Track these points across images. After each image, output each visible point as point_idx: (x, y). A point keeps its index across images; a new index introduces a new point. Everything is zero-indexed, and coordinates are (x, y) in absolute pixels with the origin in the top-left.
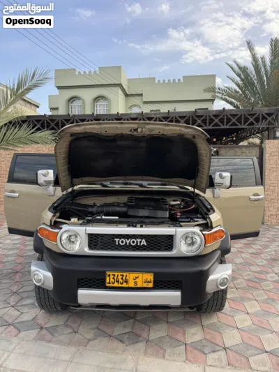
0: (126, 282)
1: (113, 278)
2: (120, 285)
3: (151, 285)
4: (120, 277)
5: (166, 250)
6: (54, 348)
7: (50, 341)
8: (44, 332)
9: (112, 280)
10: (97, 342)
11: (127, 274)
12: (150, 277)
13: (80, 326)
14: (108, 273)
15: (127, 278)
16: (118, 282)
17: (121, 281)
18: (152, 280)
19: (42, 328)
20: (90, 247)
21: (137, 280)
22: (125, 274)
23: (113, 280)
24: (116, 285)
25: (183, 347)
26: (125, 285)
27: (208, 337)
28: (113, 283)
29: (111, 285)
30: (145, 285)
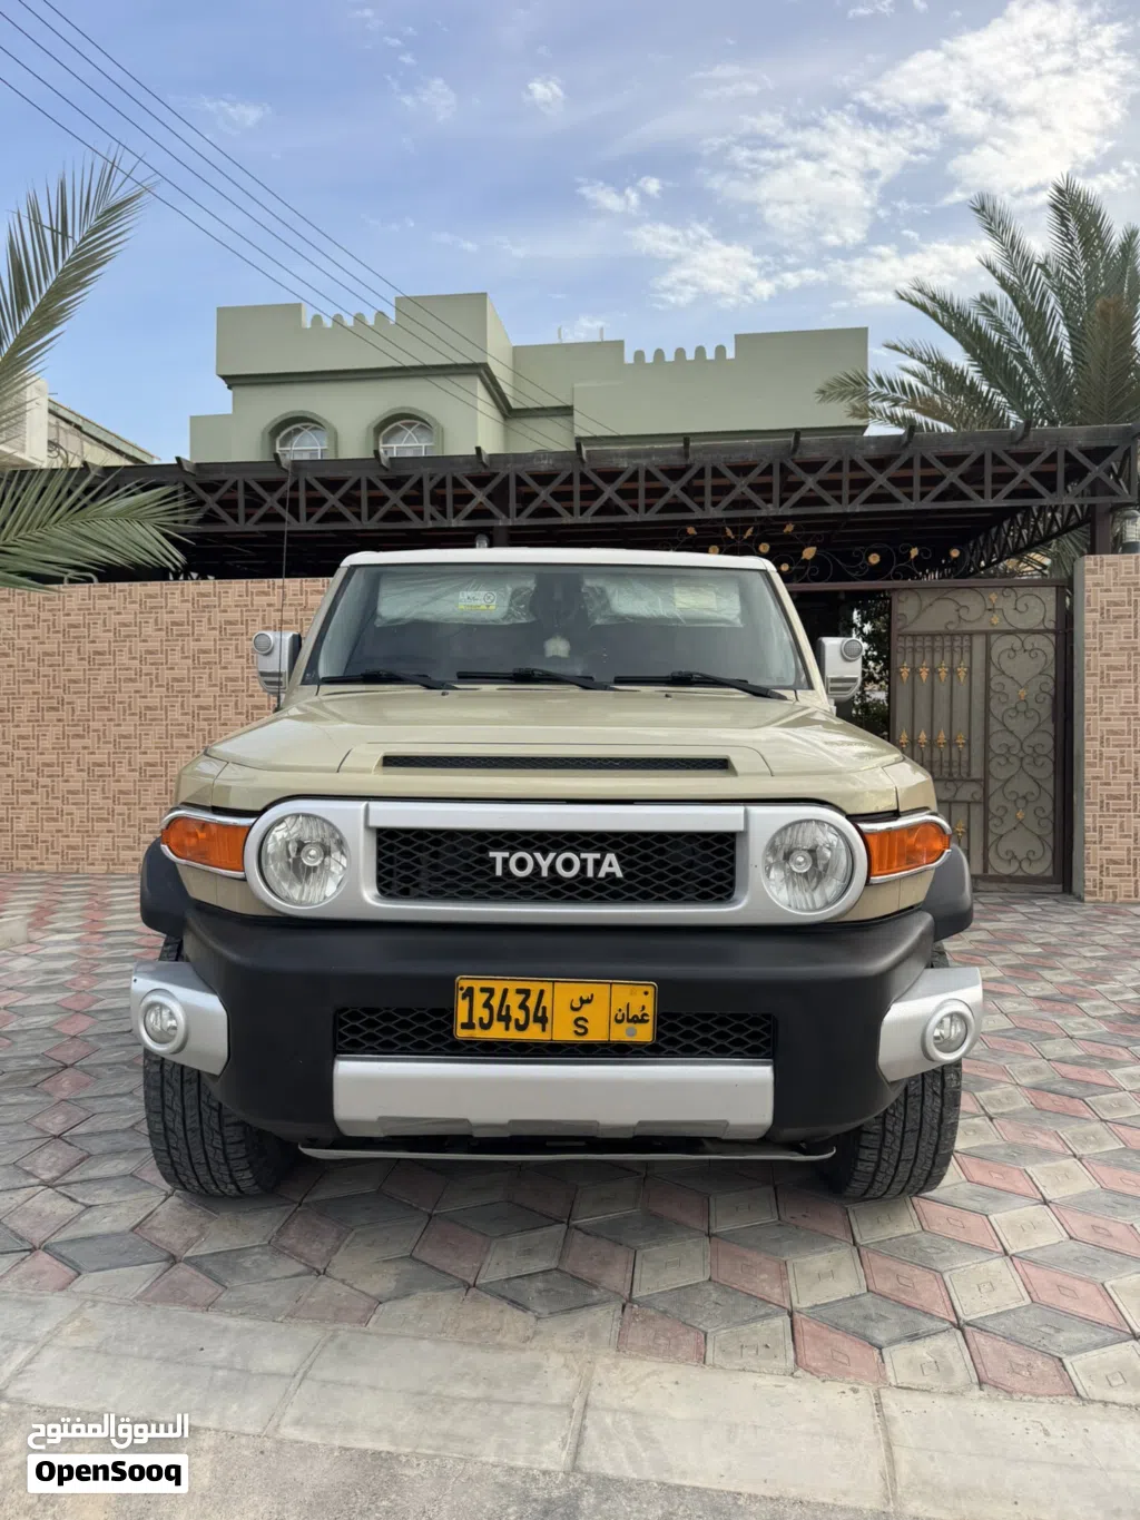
0: (542, 1020)
1: (487, 1005)
2: (513, 1034)
3: (645, 1033)
4: (514, 1000)
5: (704, 898)
6: (226, 1329)
7: (209, 1306)
8: (183, 1273)
9: (481, 1013)
10: (410, 1306)
11: (547, 987)
12: (641, 998)
13: (335, 1250)
14: (464, 983)
15: (546, 1002)
16: (506, 1019)
17: (518, 1014)
18: (650, 1010)
19: (173, 1260)
20: (386, 887)
21: (586, 1011)
22: (535, 987)
23: (485, 1014)
24: (497, 1032)
25: (782, 1322)
26: (534, 1033)
27: (884, 1285)
28: (486, 1026)
29: (478, 1034)
30: (620, 1034)
